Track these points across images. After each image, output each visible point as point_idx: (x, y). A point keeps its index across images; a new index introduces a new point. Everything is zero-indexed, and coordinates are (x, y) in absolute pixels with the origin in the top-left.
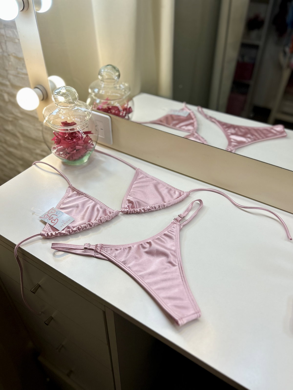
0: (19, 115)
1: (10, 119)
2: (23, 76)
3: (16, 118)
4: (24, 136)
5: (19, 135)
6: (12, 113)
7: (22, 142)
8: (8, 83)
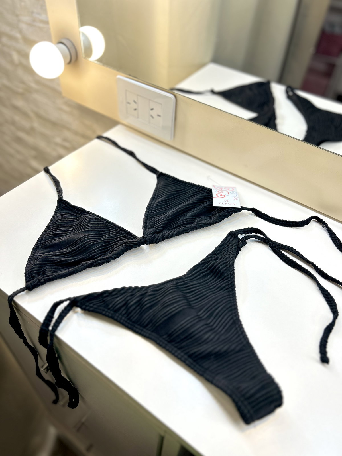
0: (33, 85)
1: (21, 91)
2: (41, 25)
3: (29, 90)
4: (39, 116)
5: (32, 115)
6: (23, 82)
7: (36, 125)
8: (18, 36)
